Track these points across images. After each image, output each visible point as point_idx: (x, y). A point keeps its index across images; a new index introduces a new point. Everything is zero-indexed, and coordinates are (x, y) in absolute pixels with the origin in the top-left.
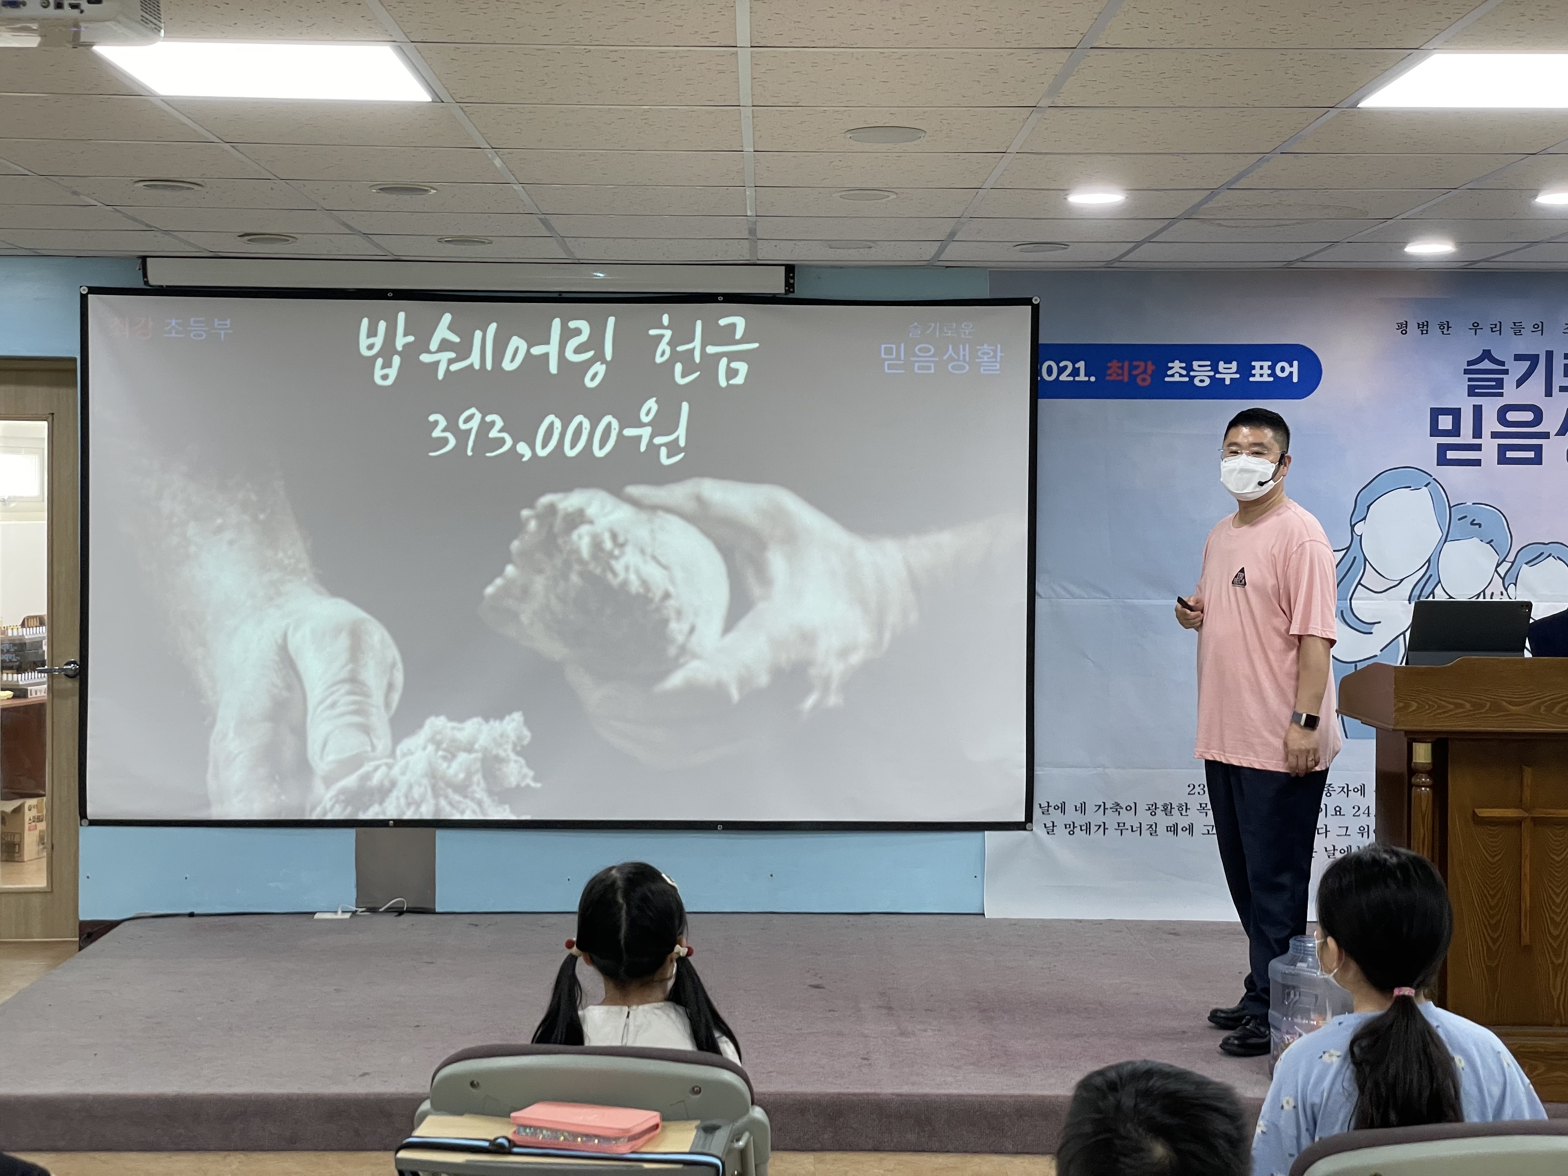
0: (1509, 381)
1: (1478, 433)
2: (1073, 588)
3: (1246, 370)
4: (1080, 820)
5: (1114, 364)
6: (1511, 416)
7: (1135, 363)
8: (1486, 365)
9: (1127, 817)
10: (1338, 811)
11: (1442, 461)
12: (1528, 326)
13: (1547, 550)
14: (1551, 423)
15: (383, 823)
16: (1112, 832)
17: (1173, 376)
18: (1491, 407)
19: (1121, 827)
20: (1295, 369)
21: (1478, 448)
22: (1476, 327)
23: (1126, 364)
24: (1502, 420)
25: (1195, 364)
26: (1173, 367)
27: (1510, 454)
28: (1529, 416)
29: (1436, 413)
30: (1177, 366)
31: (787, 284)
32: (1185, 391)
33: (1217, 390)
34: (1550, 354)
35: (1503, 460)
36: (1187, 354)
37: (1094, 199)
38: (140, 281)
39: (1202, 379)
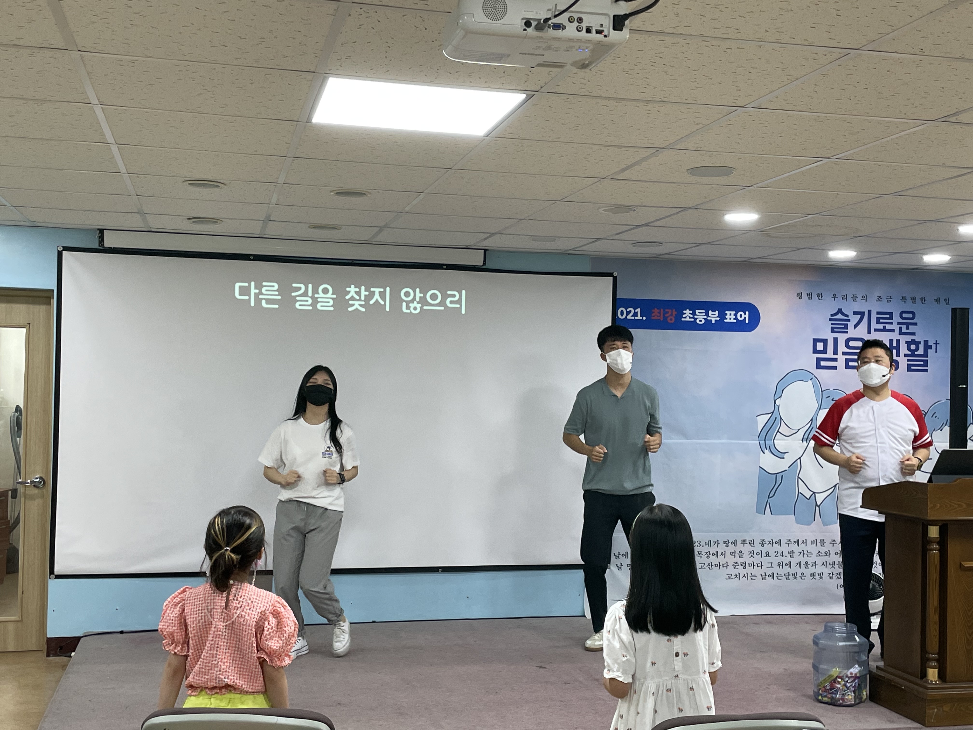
0: (851, 325)
1: (835, 353)
3: (722, 316)
5: (656, 311)
6: (852, 344)
7: (666, 310)
8: (840, 316)
10: (767, 554)
11: (819, 367)
12: (859, 298)
17: (685, 318)
20: (747, 316)
21: (836, 360)
22: (835, 296)
23: (662, 310)
24: (847, 346)
25: (697, 311)
26: (685, 313)
27: (850, 364)
29: (815, 341)
30: (688, 312)
31: (485, 260)
32: (693, 326)
33: (708, 326)
34: (870, 312)
35: (847, 367)
36: (694, 306)
37: (741, 218)
38: (99, 244)
39: (700, 320)
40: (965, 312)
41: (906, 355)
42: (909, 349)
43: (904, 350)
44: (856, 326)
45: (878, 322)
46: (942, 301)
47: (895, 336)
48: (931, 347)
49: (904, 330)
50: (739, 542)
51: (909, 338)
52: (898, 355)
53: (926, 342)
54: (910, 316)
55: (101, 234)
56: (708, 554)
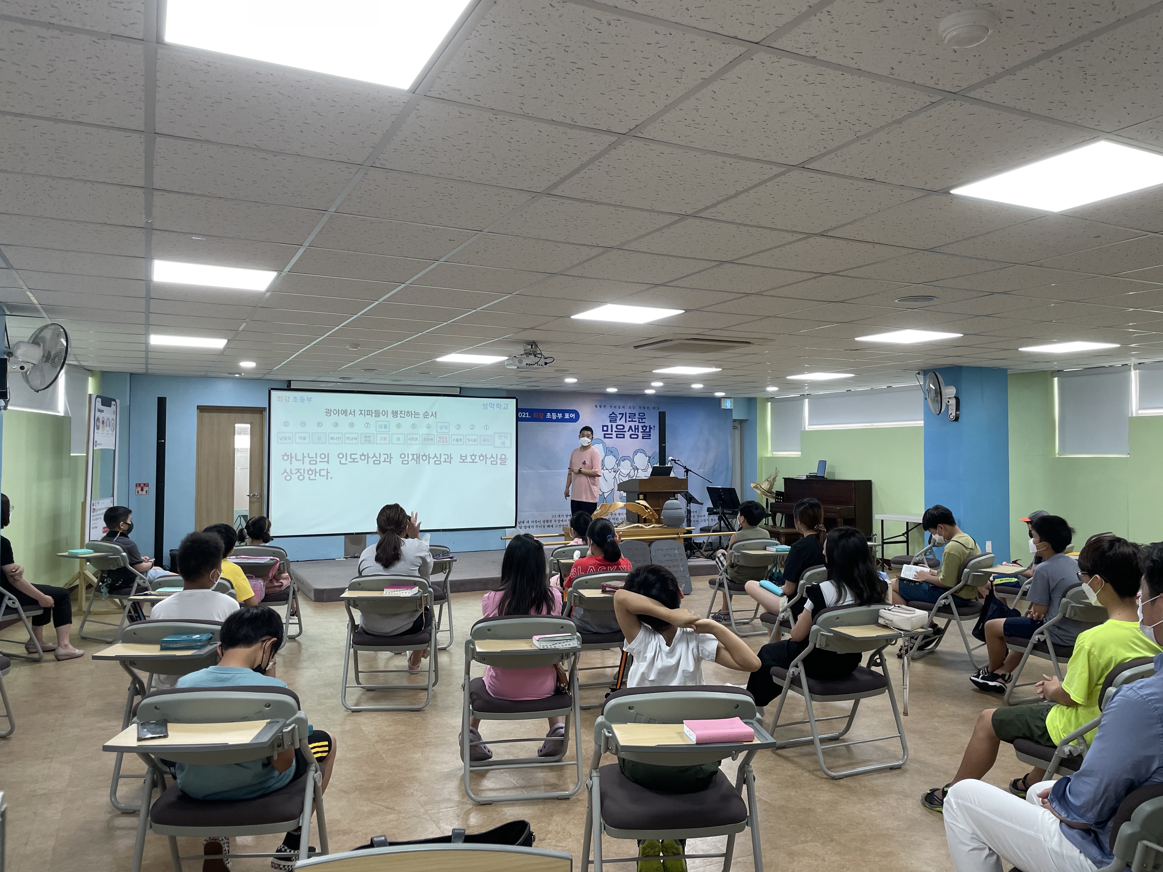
0: (618, 419)
1: (612, 431)
2: (526, 468)
3: (564, 415)
4: (528, 525)
5: (535, 413)
6: (618, 427)
7: (539, 413)
8: (613, 415)
9: (538, 524)
11: (605, 437)
12: (621, 407)
13: (626, 458)
14: (626, 429)
15: (352, 534)
16: (535, 528)
17: (548, 416)
18: (614, 425)
20: (574, 415)
21: (612, 434)
22: (611, 406)
23: (537, 413)
24: (617, 428)
25: (553, 414)
28: (622, 427)
29: (603, 426)
30: (549, 414)
31: (460, 392)
32: (551, 420)
33: (557, 420)
34: (626, 413)
35: (617, 437)
36: (551, 411)
37: (570, 380)
38: (288, 387)
39: (554, 417)
40: (664, 413)
41: (641, 432)
42: (643, 429)
43: (640, 430)
44: (620, 419)
45: (629, 418)
46: (656, 408)
47: (637, 424)
48: (652, 428)
49: (640, 421)
51: (643, 424)
52: (638, 432)
53: (650, 426)
54: (643, 415)
55: (289, 382)
56: (559, 521)
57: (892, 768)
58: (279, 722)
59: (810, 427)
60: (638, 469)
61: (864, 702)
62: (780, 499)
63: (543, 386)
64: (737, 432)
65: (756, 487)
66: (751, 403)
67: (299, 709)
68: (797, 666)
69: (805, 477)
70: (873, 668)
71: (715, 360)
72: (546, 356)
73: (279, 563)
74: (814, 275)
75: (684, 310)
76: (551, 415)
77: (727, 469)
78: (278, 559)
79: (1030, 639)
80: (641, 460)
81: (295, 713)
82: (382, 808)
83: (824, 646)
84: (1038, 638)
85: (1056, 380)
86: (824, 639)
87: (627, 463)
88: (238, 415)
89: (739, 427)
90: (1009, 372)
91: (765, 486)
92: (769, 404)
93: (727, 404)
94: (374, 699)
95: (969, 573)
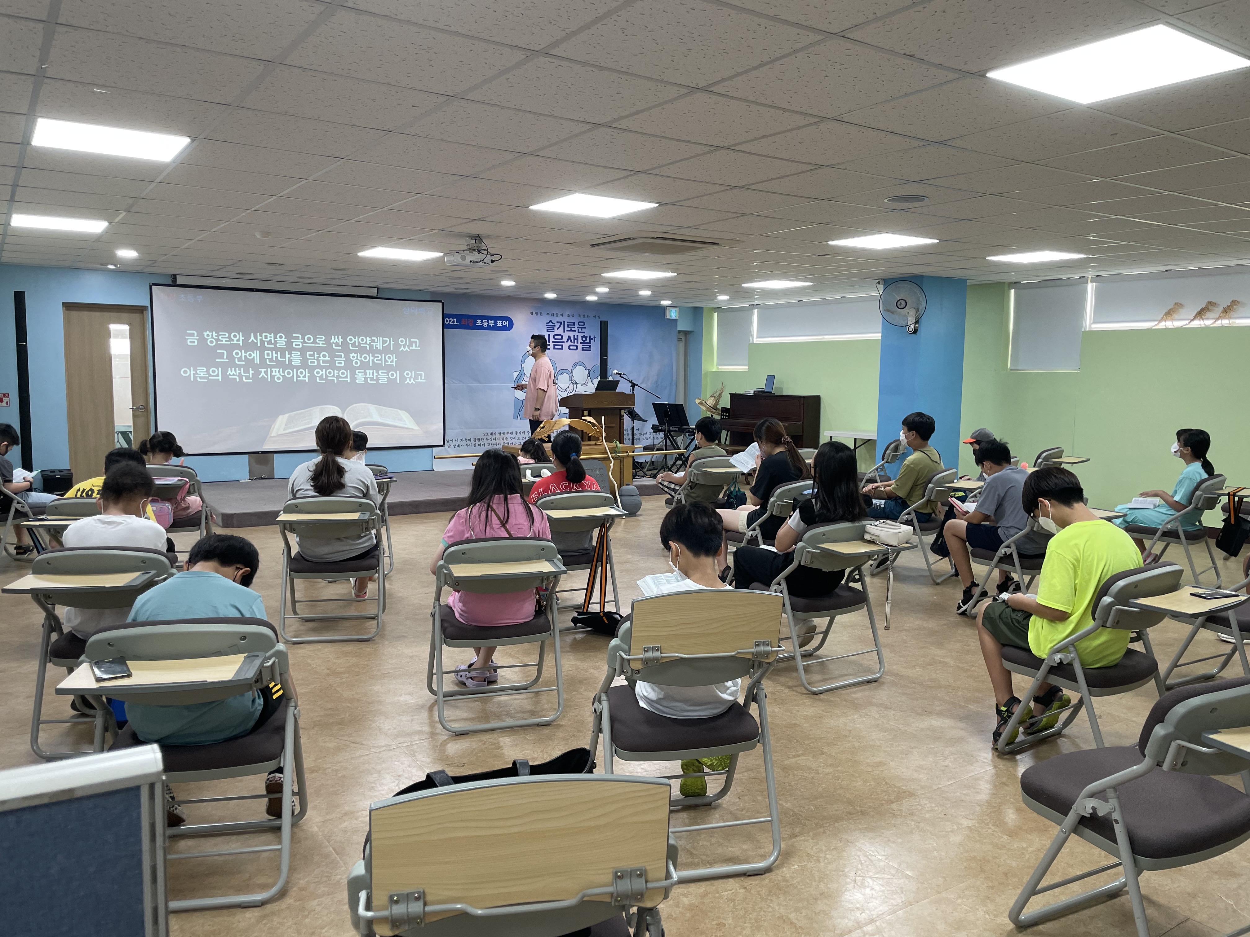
0: (556, 328)
2: (454, 381)
3: (496, 323)
4: (457, 443)
5: (463, 320)
6: (556, 337)
7: (469, 320)
8: (550, 324)
9: (468, 442)
10: (519, 438)
12: (559, 315)
13: (564, 371)
14: (565, 339)
15: (257, 452)
16: (465, 446)
17: (478, 324)
18: (552, 334)
19: (467, 445)
20: (507, 323)
22: (548, 314)
23: (466, 320)
24: (554, 338)
25: (484, 321)
27: (556, 347)
28: (560, 337)
30: (479, 321)
31: (378, 293)
32: (482, 328)
33: (489, 328)
34: (564, 322)
35: (555, 348)
36: (482, 318)
37: (507, 283)
38: (173, 282)
39: (485, 325)
40: (606, 322)
41: (581, 343)
42: (582, 340)
43: (580, 340)
44: (558, 329)
45: (568, 327)
46: (596, 317)
47: (576, 334)
48: (592, 339)
49: (580, 331)
50: (505, 433)
51: (582, 335)
52: (577, 343)
53: (590, 336)
54: (583, 324)
55: (174, 277)
56: (491, 439)
57: (869, 682)
58: (258, 656)
59: (758, 339)
60: (577, 384)
61: (840, 619)
62: (726, 416)
63: (473, 289)
64: (682, 345)
65: (701, 403)
66: (697, 313)
67: (278, 642)
68: (779, 584)
69: (753, 392)
70: (851, 584)
71: (673, 264)
72: (492, 253)
73: (188, 485)
74: (811, 167)
75: (656, 203)
76: (482, 322)
77: (671, 384)
78: (187, 480)
79: (997, 552)
80: (580, 374)
81: (274, 646)
82: (348, 743)
83: (809, 563)
84: (1005, 552)
85: (1012, 291)
86: (809, 555)
87: (565, 376)
88: (114, 315)
89: (683, 339)
90: (969, 283)
91: (711, 402)
92: (716, 314)
93: (672, 314)
94: (315, 630)
95: (932, 489)
